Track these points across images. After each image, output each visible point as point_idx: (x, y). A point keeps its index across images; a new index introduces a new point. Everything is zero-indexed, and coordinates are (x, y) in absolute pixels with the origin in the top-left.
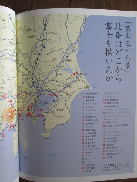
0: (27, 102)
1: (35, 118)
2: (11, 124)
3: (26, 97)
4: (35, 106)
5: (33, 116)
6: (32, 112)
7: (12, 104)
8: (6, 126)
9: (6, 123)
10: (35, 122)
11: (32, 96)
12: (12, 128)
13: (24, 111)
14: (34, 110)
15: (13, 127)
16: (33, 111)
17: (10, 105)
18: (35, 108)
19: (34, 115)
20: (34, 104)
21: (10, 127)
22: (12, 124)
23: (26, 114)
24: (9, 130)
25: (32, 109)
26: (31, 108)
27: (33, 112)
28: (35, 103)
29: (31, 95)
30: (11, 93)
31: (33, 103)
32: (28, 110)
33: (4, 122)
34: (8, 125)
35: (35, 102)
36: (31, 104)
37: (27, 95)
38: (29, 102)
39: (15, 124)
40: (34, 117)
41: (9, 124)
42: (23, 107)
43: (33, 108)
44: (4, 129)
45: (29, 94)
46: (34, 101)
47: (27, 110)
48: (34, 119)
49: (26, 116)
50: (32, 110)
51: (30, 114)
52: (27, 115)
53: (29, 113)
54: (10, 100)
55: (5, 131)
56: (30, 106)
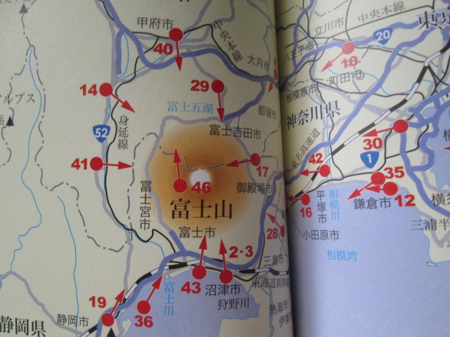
0: (361, 104)
1: (438, 216)
2: (203, 246)
3: (350, 69)
4: (435, 120)
5: (418, 201)
6: (411, 170)
7: (221, 111)
8: (169, 252)
9: (172, 233)
10: (440, 243)
11: (395, 52)
12: (212, 277)
13: (334, 173)
14: (431, 154)
15: (226, 276)
16: (417, 158)
17: (206, 115)
18: (435, 134)
19: (430, 193)
20: (425, 102)
21: (199, 272)
22: (212, 252)
23: (357, 193)
24: (186, 288)
25: (411, 144)
26: (395, 138)
27: (422, 168)
28: (435, 95)
29: (392, 44)
30: (217, 32)
31: (414, 100)
32: (368, 159)
33: (155, 223)
34: (184, 253)
35: (426, 86)
36: (392, 109)
37: (357, 53)
38: (372, 100)
39: (242, 260)
40: (434, 207)
41: (192, 244)
42: (330, 143)
43: (412, 134)
44: (149, 275)
45: (375, 43)
46: (419, 81)
47: (364, 157)
48: (431, 224)
49: (360, 205)
50: (403, 153)
51: (392, 189)
52: (366, 195)
53: (378, 178)
54: (210, 82)
55: (157, 285)
56: (383, 125)
